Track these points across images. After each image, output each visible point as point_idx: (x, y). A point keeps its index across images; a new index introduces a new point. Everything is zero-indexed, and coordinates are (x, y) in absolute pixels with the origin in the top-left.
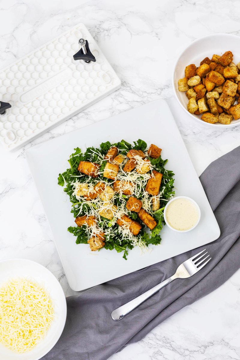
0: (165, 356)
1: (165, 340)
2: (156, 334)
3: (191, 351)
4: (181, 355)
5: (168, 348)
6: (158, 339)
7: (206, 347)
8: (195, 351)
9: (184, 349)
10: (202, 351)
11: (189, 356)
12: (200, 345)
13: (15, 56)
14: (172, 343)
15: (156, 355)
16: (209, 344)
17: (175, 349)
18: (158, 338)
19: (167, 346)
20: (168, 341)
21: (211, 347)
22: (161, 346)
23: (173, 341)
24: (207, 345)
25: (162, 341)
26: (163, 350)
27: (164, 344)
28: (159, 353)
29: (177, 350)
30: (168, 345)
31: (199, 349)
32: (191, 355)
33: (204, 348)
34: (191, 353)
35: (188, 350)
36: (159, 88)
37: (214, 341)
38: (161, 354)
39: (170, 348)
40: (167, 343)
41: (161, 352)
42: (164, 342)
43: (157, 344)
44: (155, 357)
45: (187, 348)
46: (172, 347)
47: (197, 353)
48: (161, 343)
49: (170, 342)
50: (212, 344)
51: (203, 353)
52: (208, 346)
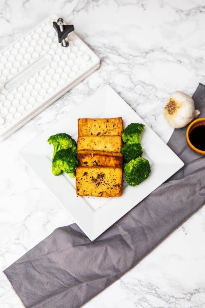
0: (150, 303)
1: (150, 287)
2: (141, 280)
3: (176, 298)
4: (166, 302)
5: (153, 295)
6: (142, 286)
7: (192, 294)
8: (180, 298)
9: (170, 296)
10: (188, 298)
11: (174, 304)
12: (186, 292)
13: (8, 21)
14: (157, 289)
15: (141, 302)
16: (195, 291)
17: (160, 296)
18: (143, 284)
19: (151, 293)
20: (154, 288)
21: (197, 294)
22: (146, 292)
23: (158, 288)
24: (193, 292)
25: (147, 288)
26: (148, 297)
27: (149, 291)
28: (144, 299)
29: (162, 297)
30: (153, 291)
31: (184, 296)
32: (177, 302)
33: (190, 295)
34: (176, 300)
35: (174, 297)
36: (144, 52)
37: (200, 288)
38: (146, 301)
39: (155, 294)
40: (152, 290)
41: (145, 298)
42: (149, 288)
43: (142, 290)
44: (140, 304)
45: (172, 295)
46: (157, 293)
47: (183, 300)
48: (146, 289)
49: (155, 289)
50: (198, 291)
51: (189, 301)
52: (194, 294)
